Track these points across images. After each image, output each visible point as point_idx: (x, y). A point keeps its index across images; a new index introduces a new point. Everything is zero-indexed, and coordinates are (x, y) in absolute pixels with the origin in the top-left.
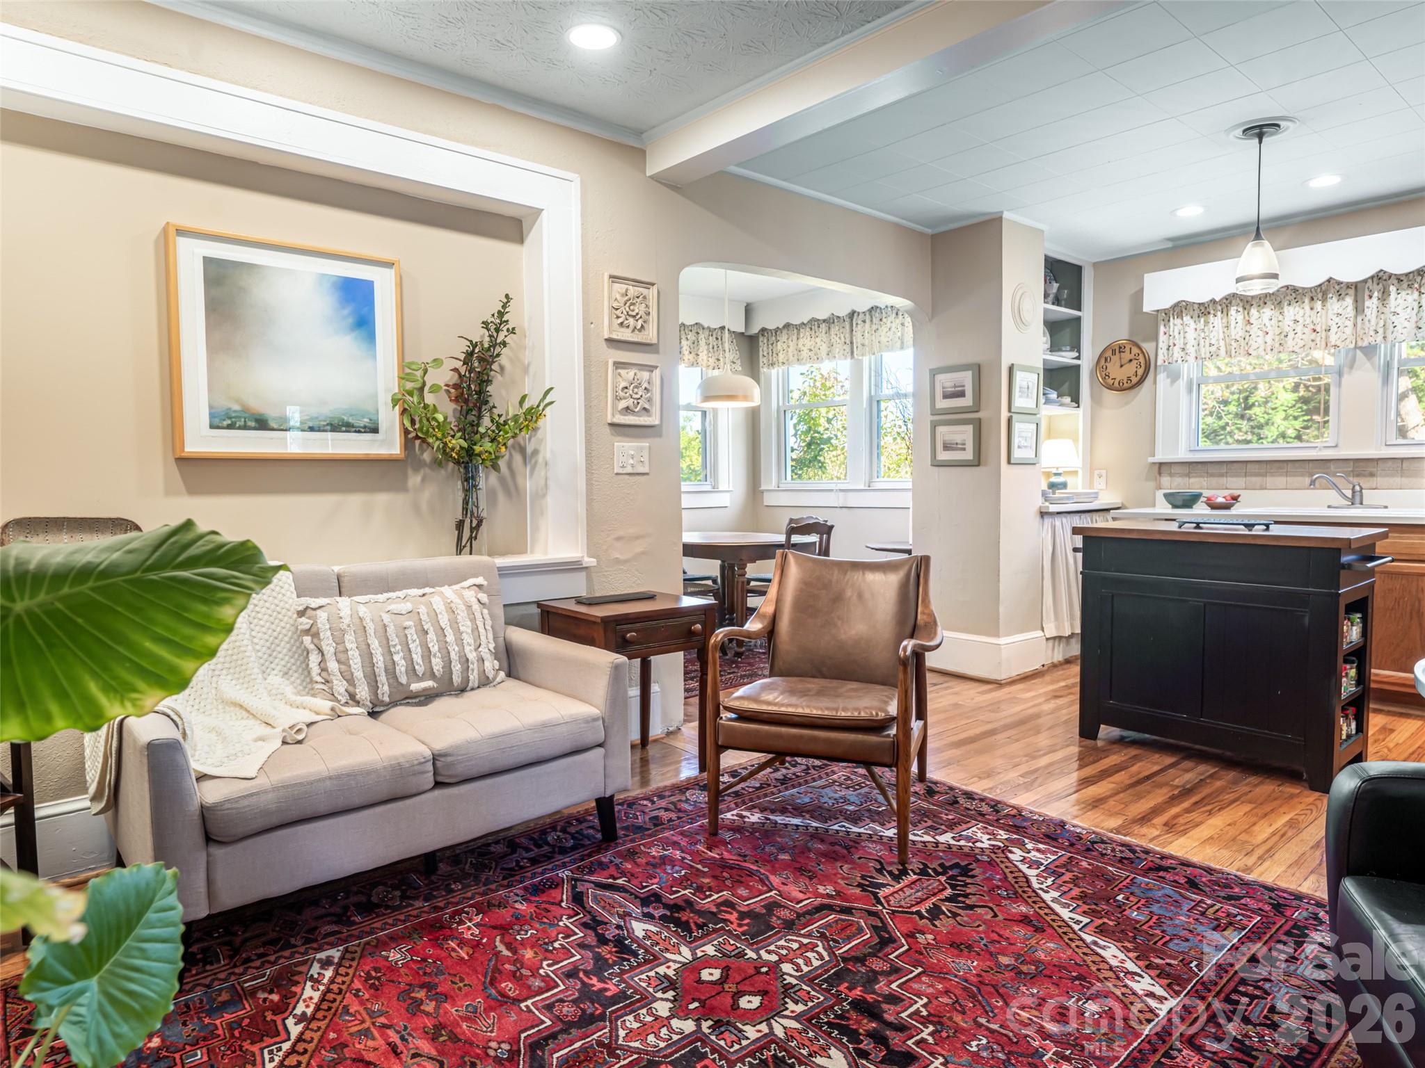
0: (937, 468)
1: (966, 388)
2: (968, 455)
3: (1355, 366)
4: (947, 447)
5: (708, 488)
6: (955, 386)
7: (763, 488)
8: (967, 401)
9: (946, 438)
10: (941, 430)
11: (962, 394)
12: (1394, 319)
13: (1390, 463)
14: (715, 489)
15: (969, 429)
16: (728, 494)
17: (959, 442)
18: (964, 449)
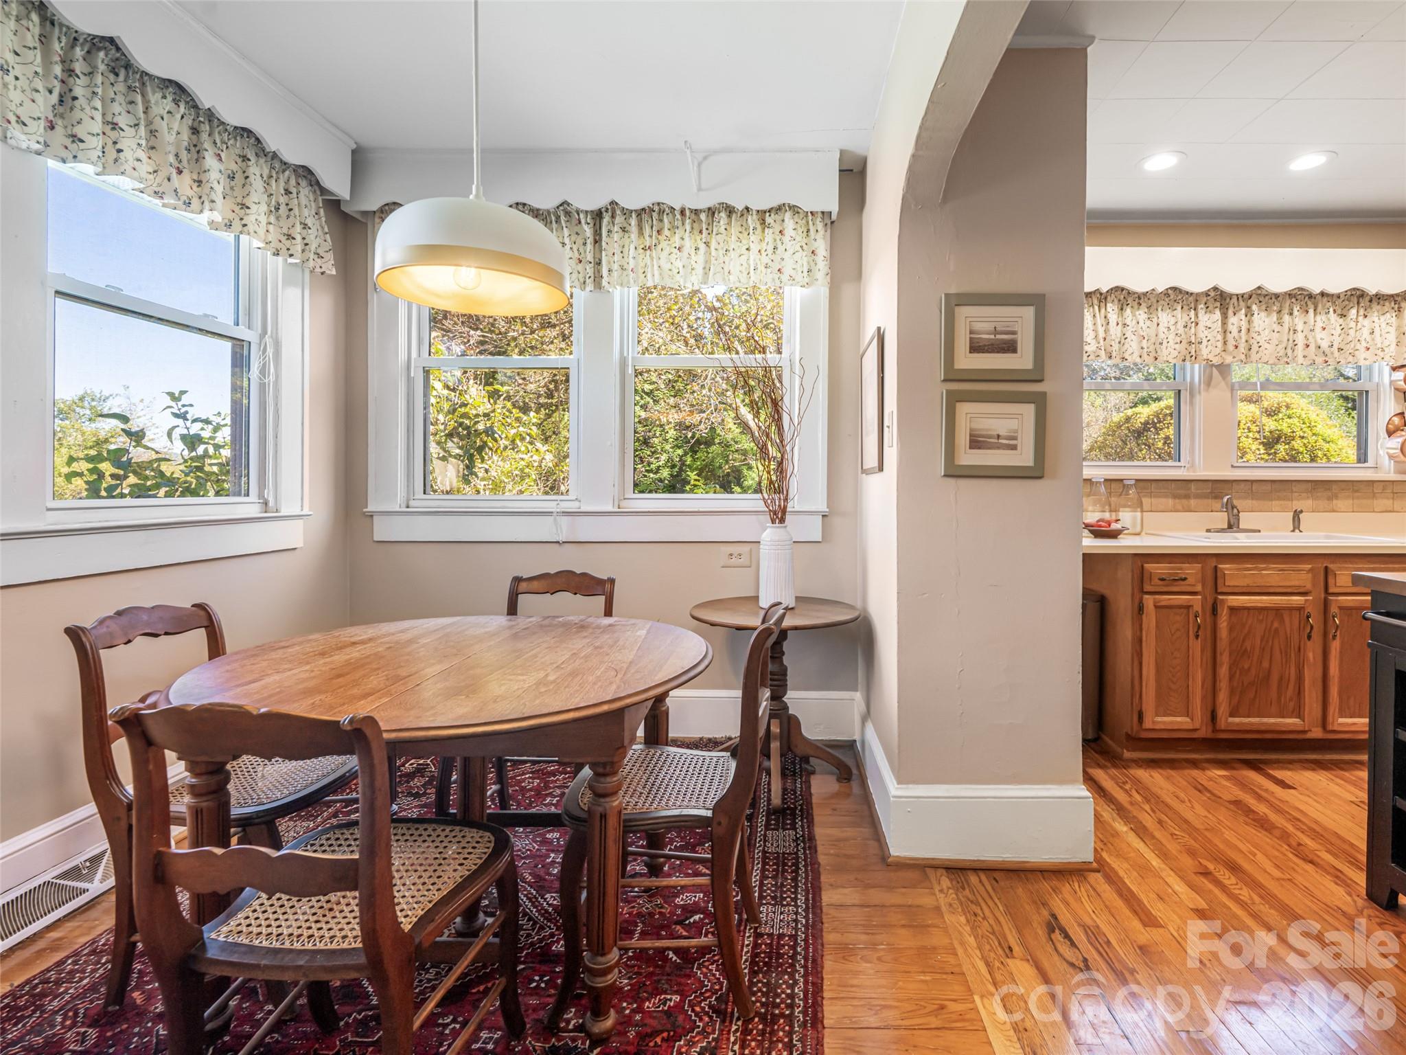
0: (952, 481)
1: (1019, 337)
2: (1024, 457)
3: (1212, 383)
4: (976, 442)
5: (254, 510)
6: (996, 332)
7: (371, 507)
8: (1023, 360)
9: (975, 426)
10: (965, 410)
11: (1010, 347)
12: (1258, 338)
13: (1242, 485)
14: (269, 513)
15: (1029, 410)
16: (300, 522)
17: (1002, 433)
18: (1014, 448)
